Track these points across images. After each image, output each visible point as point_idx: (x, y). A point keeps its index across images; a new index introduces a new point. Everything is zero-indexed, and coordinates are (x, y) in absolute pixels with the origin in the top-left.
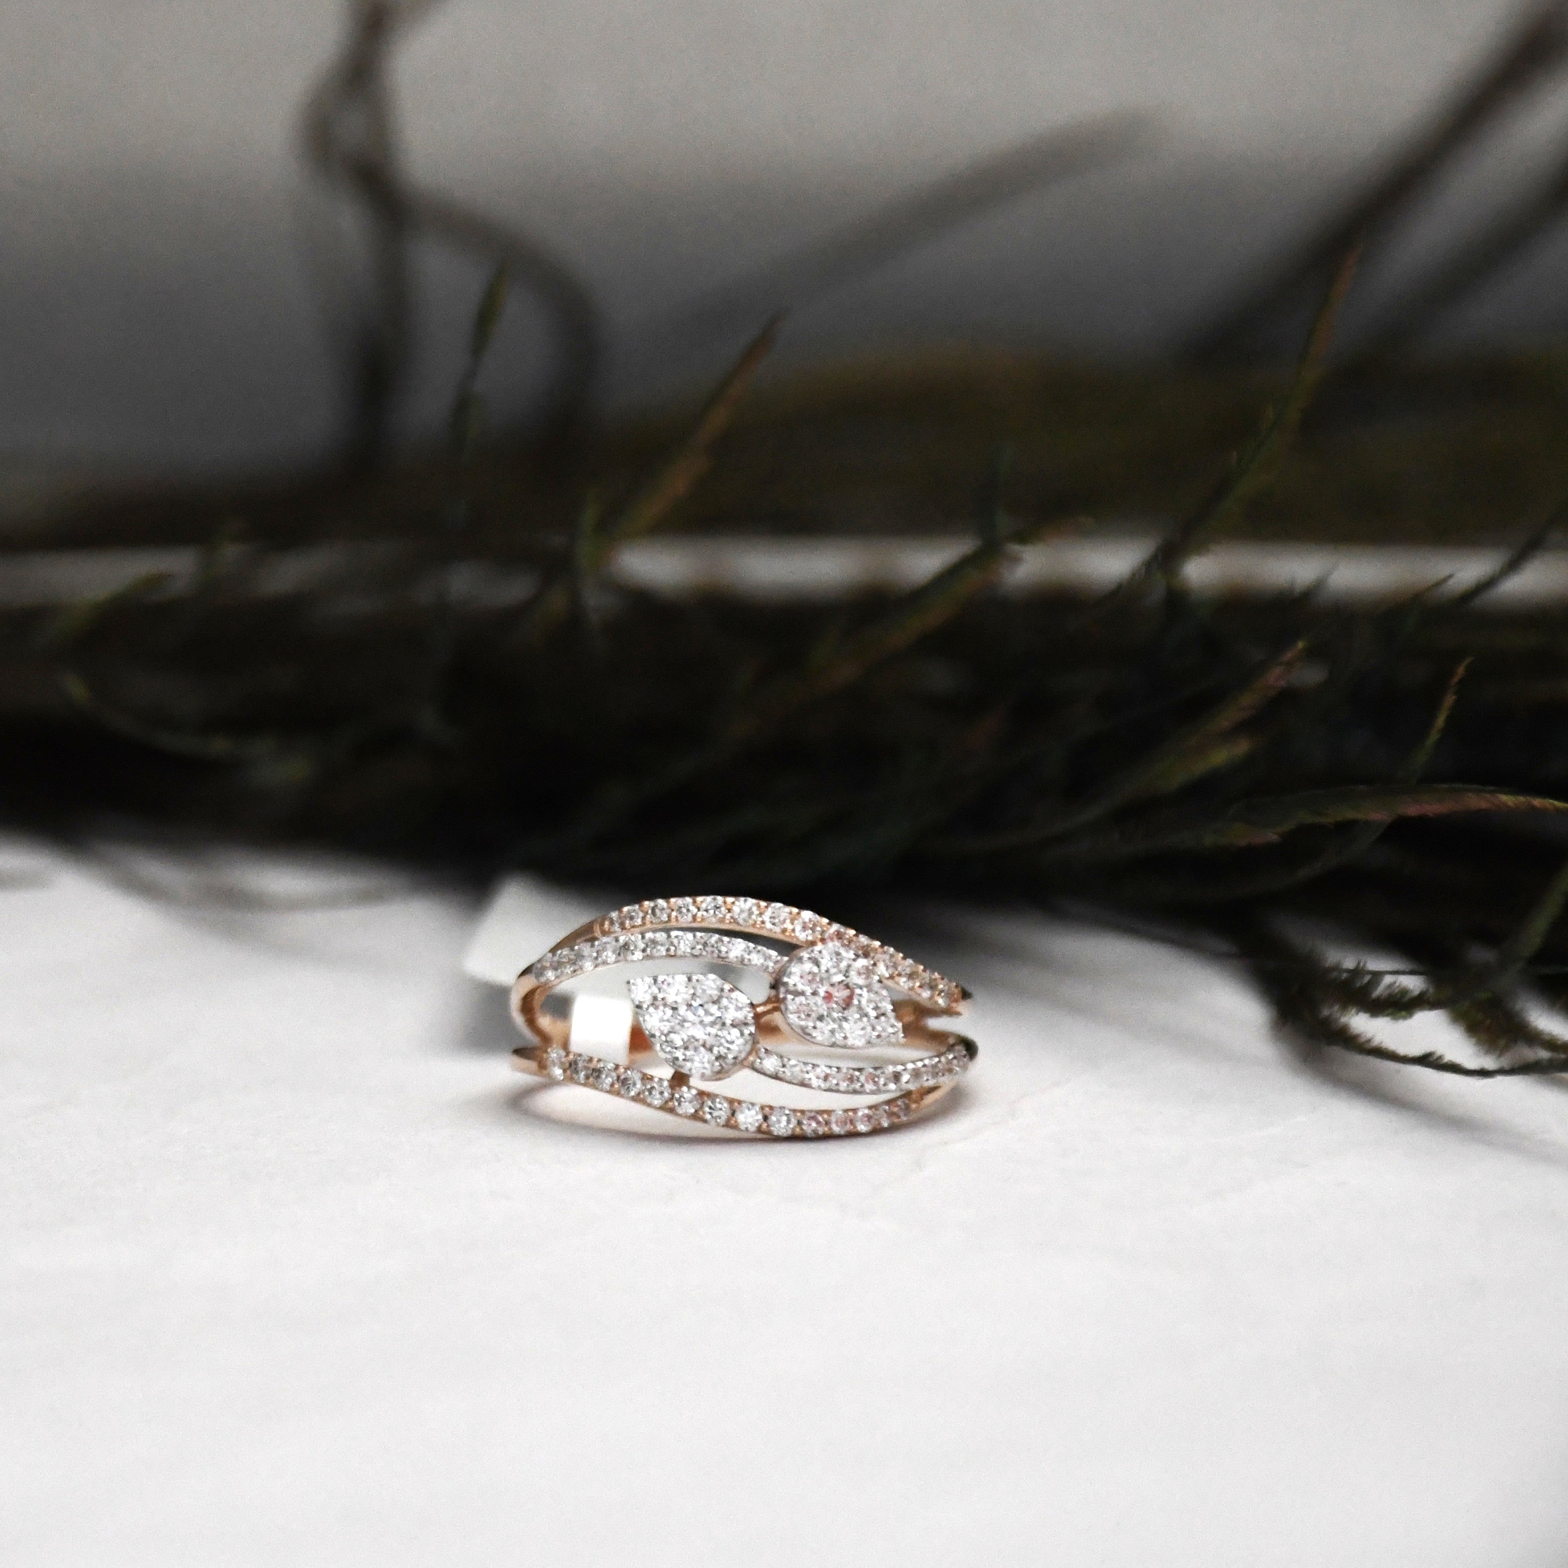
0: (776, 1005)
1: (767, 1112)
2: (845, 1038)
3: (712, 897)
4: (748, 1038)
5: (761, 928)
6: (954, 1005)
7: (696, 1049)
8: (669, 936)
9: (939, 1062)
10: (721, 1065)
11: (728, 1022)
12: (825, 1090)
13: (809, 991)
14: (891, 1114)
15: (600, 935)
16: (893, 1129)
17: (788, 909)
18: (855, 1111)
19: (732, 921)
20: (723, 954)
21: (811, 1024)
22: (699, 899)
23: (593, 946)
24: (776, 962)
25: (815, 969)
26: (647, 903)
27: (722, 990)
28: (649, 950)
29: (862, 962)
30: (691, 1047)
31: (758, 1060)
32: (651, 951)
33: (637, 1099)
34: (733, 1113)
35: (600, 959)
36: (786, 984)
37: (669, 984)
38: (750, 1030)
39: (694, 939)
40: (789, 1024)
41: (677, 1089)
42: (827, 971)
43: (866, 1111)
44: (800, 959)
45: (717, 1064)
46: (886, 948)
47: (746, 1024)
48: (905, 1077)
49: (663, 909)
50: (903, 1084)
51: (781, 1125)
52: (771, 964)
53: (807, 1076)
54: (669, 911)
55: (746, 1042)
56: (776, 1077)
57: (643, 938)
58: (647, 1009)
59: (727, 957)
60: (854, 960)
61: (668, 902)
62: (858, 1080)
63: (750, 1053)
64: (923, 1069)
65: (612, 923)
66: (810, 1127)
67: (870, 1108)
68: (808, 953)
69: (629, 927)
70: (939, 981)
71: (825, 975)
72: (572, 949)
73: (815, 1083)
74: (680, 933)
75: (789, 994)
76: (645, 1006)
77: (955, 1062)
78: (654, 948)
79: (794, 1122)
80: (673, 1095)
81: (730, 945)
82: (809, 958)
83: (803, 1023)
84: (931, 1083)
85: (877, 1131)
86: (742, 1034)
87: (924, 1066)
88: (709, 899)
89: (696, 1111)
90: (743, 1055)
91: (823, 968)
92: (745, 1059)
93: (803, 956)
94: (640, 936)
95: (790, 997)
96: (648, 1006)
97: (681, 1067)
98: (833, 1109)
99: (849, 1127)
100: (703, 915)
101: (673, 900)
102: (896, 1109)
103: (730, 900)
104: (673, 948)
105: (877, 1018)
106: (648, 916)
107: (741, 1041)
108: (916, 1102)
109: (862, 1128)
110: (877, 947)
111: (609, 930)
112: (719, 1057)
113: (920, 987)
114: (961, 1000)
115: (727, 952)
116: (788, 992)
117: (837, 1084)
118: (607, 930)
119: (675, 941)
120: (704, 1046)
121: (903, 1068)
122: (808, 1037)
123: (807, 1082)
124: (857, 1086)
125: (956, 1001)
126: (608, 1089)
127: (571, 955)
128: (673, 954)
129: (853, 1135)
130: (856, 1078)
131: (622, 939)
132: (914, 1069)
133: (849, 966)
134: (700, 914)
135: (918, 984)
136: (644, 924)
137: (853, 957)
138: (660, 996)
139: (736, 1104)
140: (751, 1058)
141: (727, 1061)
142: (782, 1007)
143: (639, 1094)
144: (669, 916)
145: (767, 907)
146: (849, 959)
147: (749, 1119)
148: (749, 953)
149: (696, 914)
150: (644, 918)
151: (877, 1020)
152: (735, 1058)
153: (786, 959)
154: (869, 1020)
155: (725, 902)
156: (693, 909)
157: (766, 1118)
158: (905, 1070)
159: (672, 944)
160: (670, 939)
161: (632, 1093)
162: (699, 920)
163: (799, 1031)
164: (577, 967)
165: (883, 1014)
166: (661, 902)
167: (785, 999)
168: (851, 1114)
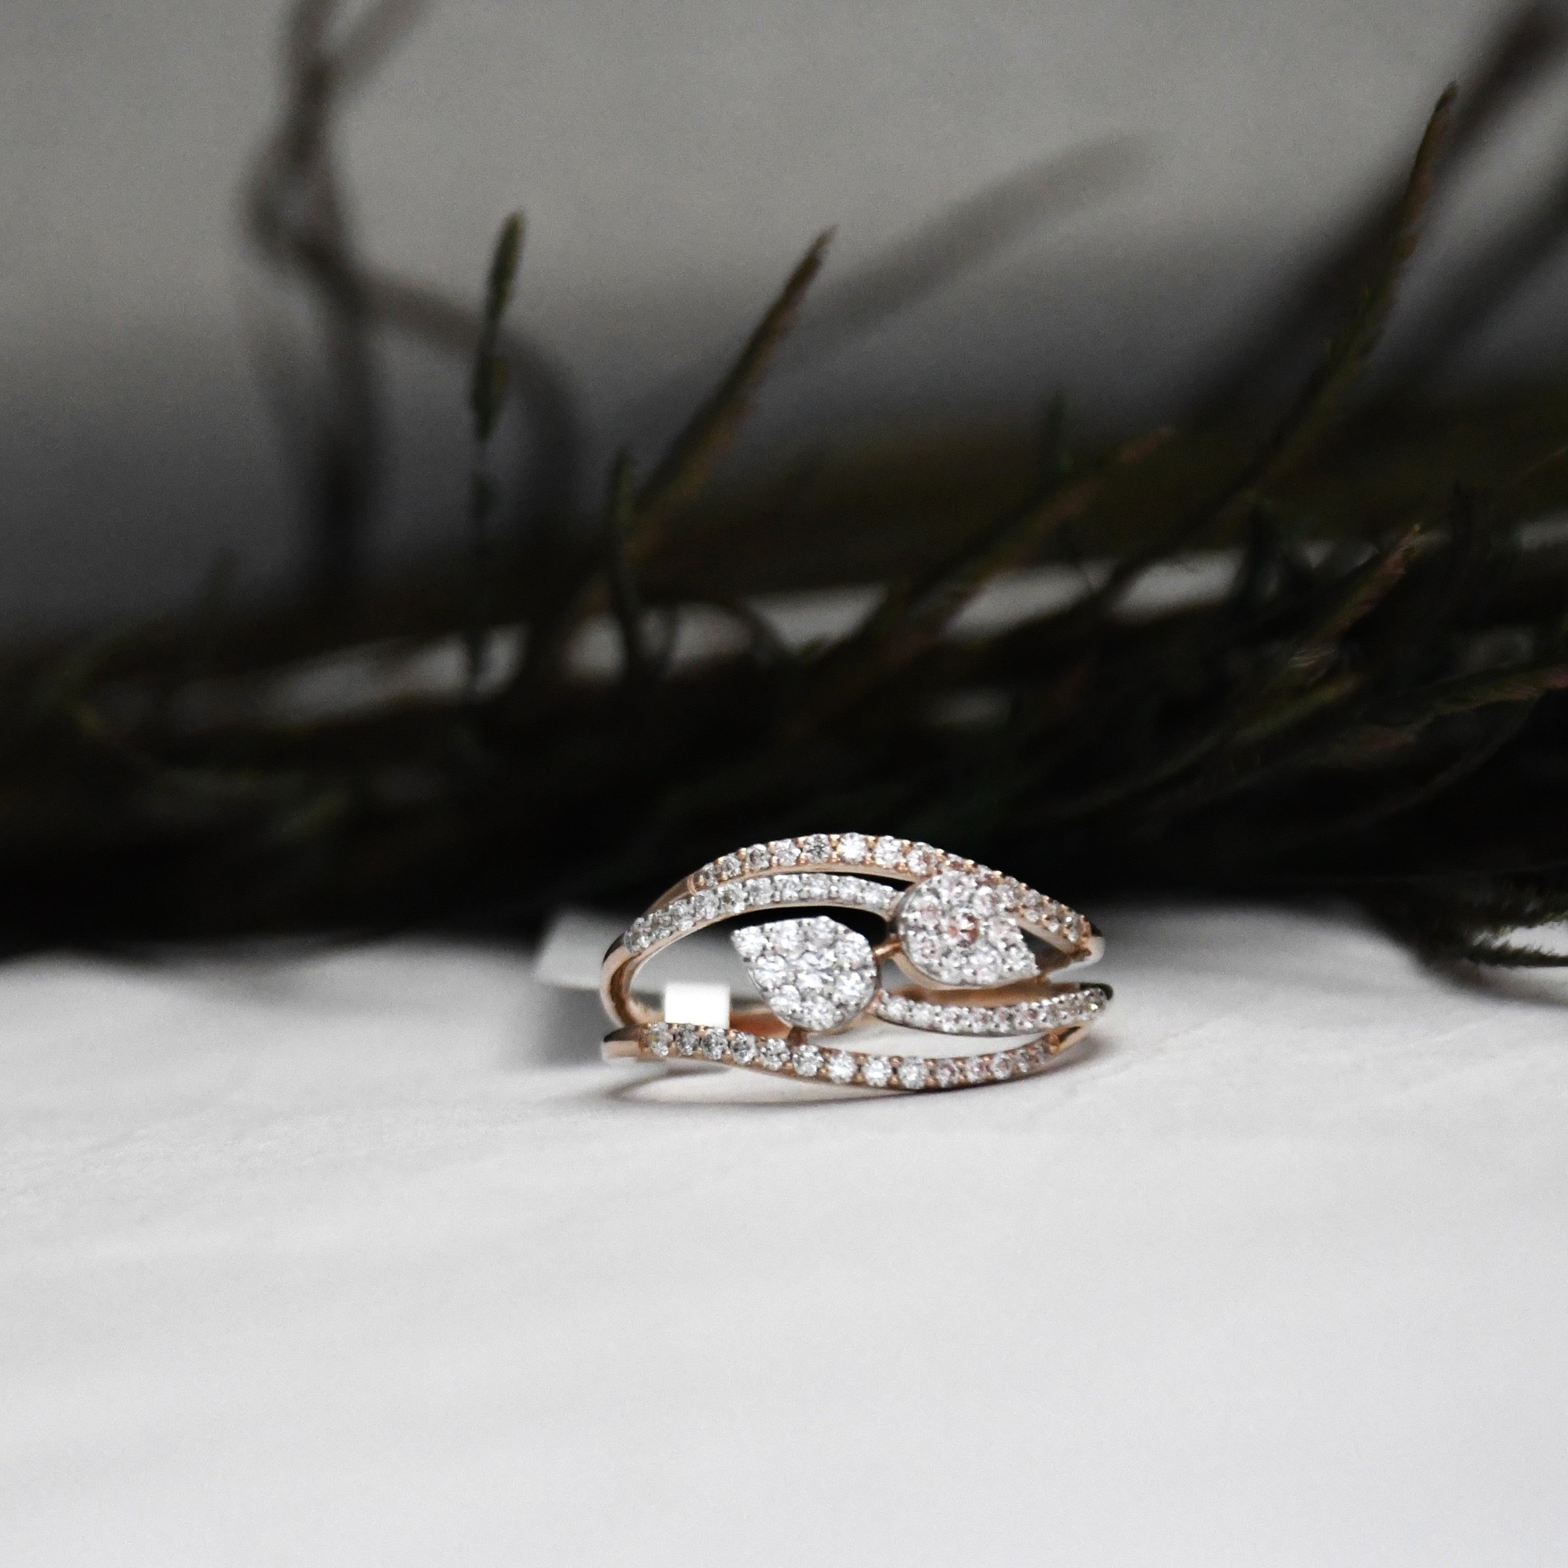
0: (896, 945)
1: (896, 1064)
2: (975, 973)
3: (815, 836)
4: (870, 981)
5: (872, 865)
6: (1084, 939)
7: (814, 1000)
8: (772, 881)
9: (1076, 998)
10: (842, 1014)
11: (847, 966)
12: (956, 1034)
13: (931, 926)
14: (1031, 1059)
15: (695, 891)
16: (1034, 1074)
17: (897, 842)
18: (991, 1056)
19: (839, 859)
20: (834, 895)
21: (935, 962)
22: (801, 839)
23: (689, 902)
24: (892, 898)
25: (935, 901)
26: (744, 851)
27: (836, 932)
28: (751, 899)
29: (985, 890)
30: (808, 998)
31: (883, 1006)
32: (754, 900)
33: (753, 1065)
34: (860, 1068)
35: (698, 915)
36: (905, 920)
37: (778, 932)
38: (871, 973)
39: (801, 881)
40: (913, 965)
41: (795, 1048)
42: (949, 902)
43: (1003, 1056)
44: (919, 893)
45: (838, 1012)
46: (1008, 878)
47: (865, 967)
48: (1042, 1016)
49: (762, 855)
50: (1041, 1022)
51: (911, 1076)
52: (887, 901)
53: (937, 1019)
54: (769, 856)
55: (868, 987)
56: (904, 1024)
57: (744, 885)
58: (756, 961)
59: (839, 897)
60: (977, 888)
61: (767, 846)
62: (992, 1019)
63: (872, 999)
64: (1060, 1006)
65: (707, 876)
66: (944, 1078)
67: (1006, 1052)
68: (927, 884)
69: (726, 879)
70: (1067, 913)
71: (946, 907)
72: (666, 910)
73: (946, 1027)
74: (785, 877)
75: (910, 930)
76: (753, 958)
77: (1092, 999)
78: (757, 895)
79: (925, 1071)
80: (791, 1056)
81: (841, 885)
82: (928, 890)
83: (926, 961)
84: (1069, 1021)
85: (1015, 1077)
86: (862, 978)
87: (1061, 1002)
88: (811, 839)
89: (818, 1069)
90: (866, 1001)
91: (944, 900)
92: (868, 1006)
93: (920, 888)
94: (740, 886)
95: (911, 933)
96: (758, 958)
97: (800, 1020)
98: (967, 1056)
99: (986, 1075)
100: (806, 856)
101: (772, 843)
102: (1033, 1053)
103: (835, 837)
104: (778, 894)
105: (1007, 949)
106: (747, 864)
107: (863, 985)
108: (1054, 1044)
109: (1000, 1074)
110: (999, 877)
111: (705, 884)
112: (840, 1006)
113: (1048, 919)
114: (1090, 936)
115: (837, 892)
116: (908, 928)
117: (970, 1026)
118: (702, 885)
119: (780, 886)
120: (821, 995)
121: (1038, 1004)
122: (933, 976)
123: (937, 1025)
124: (992, 1026)
125: (1085, 935)
126: (719, 1057)
127: (666, 916)
128: (778, 900)
129: (992, 1082)
130: (990, 1018)
131: (721, 890)
132: (1050, 1006)
133: (972, 896)
134: (803, 856)
135: (1045, 916)
136: (743, 873)
137: (975, 884)
138: (769, 945)
139: (862, 1058)
140: (874, 1005)
141: (849, 1008)
142: (904, 946)
143: (753, 1059)
144: (770, 861)
145: (876, 841)
146: (972, 888)
147: (877, 1073)
148: (862, 890)
149: (800, 855)
150: (741, 867)
151: (1007, 953)
152: (857, 1005)
153: (902, 894)
154: (999, 953)
155: (830, 840)
156: (797, 851)
157: (895, 1071)
158: (1041, 1007)
159: (776, 889)
160: (774, 884)
161: (747, 1059)
162: (802, 862)
163: (924, 970)
164: (674, 928)
165: (1014, 945)
166: (760, 847)
167: (905, 937)
168: (987, 1059)
